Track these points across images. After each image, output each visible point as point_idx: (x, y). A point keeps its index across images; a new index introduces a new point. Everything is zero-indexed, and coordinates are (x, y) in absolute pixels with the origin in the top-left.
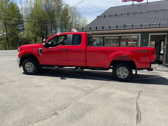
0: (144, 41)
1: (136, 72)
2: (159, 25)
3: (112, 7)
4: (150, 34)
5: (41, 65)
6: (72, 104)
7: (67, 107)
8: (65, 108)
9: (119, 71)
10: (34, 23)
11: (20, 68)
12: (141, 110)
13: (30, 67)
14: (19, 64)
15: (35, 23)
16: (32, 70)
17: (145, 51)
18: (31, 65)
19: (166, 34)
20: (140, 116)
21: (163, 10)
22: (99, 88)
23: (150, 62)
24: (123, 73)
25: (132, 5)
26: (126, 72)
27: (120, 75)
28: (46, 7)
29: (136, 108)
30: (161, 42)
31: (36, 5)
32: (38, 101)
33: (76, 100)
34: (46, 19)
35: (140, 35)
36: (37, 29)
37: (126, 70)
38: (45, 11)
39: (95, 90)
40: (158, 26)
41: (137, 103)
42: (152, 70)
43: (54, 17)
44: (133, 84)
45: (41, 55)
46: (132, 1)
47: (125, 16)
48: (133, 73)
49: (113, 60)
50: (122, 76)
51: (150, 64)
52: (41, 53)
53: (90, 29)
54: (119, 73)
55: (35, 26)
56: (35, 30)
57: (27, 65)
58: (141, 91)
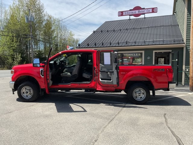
0: (148, 58)
1: (154, 93)
2: (163, 41)
3: (107, 22)
4: (154, 52)
5: (42, 89)
6: (101, 135)
7: (97, 140)
8: (96, 141)
9: (135, 93)
10: (11, 37)
11: (14, 93)
12: (178, 136)
13: (27, 92)
14: (13, 89)
15: (13, 37)
16: (30, 96)
17: (162, 70)
18: (30, 90)
19: (171, 51)
20: (180, 142)
21: (163, 26)
22: (119, 113)
23: (167, 81)
24: (140, 94)
25: (129, 20)
26: (143, 93)
27: (137, 97)
28: (28, 19)
29: (171, 133)
30: (158, 59)
31: (12, 16)
32: (58, 134)
33: (103, 130)
34: (25, 33)
35: (143, 52)
36: (15, 44)
37: (142, 92)
38: (27, 23)
39: (116, 116)
40: (162, 43)
41: (169, 128)
42: (168, 90)
43: (34, 30)
44: (152, 106)
45: (43, 77)
46: (129, 16)
47: (123, 31)
48: (151, 94)
49: (129, 81)
50: (138, 99)
51: (168, 84)
52: (42, 75)
53: (88, 45)
54: (135, 95)
55: (13, 41)
56: (12, 45)
57: (23, 90)
58: (165, 114)
